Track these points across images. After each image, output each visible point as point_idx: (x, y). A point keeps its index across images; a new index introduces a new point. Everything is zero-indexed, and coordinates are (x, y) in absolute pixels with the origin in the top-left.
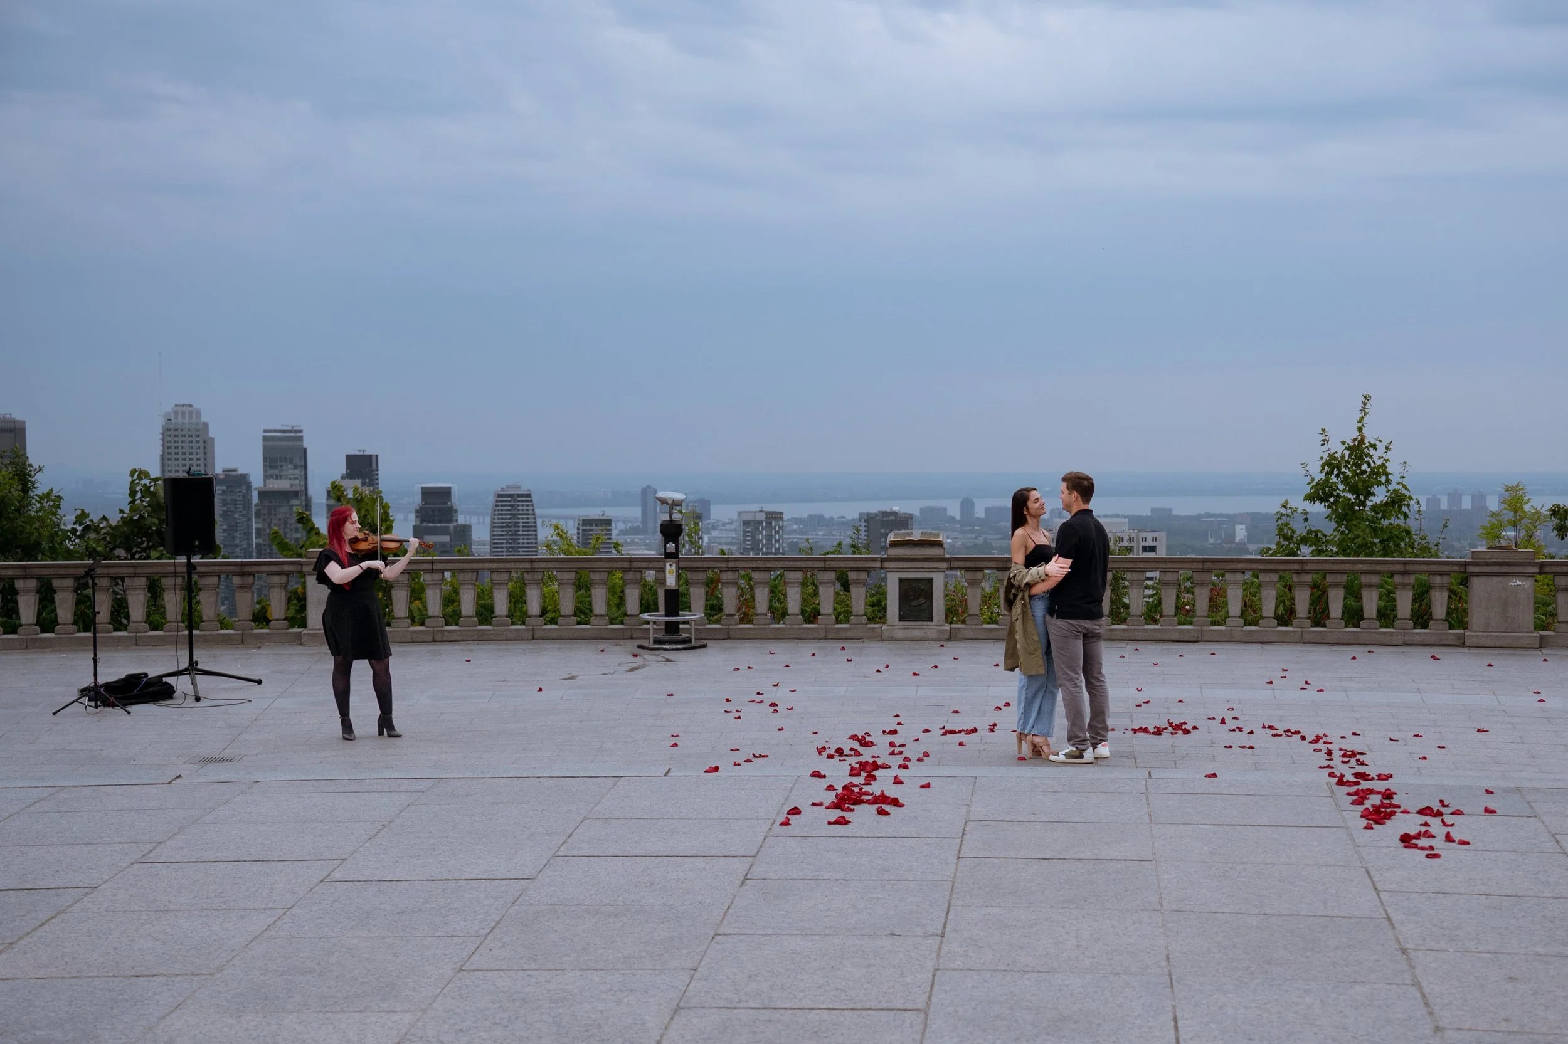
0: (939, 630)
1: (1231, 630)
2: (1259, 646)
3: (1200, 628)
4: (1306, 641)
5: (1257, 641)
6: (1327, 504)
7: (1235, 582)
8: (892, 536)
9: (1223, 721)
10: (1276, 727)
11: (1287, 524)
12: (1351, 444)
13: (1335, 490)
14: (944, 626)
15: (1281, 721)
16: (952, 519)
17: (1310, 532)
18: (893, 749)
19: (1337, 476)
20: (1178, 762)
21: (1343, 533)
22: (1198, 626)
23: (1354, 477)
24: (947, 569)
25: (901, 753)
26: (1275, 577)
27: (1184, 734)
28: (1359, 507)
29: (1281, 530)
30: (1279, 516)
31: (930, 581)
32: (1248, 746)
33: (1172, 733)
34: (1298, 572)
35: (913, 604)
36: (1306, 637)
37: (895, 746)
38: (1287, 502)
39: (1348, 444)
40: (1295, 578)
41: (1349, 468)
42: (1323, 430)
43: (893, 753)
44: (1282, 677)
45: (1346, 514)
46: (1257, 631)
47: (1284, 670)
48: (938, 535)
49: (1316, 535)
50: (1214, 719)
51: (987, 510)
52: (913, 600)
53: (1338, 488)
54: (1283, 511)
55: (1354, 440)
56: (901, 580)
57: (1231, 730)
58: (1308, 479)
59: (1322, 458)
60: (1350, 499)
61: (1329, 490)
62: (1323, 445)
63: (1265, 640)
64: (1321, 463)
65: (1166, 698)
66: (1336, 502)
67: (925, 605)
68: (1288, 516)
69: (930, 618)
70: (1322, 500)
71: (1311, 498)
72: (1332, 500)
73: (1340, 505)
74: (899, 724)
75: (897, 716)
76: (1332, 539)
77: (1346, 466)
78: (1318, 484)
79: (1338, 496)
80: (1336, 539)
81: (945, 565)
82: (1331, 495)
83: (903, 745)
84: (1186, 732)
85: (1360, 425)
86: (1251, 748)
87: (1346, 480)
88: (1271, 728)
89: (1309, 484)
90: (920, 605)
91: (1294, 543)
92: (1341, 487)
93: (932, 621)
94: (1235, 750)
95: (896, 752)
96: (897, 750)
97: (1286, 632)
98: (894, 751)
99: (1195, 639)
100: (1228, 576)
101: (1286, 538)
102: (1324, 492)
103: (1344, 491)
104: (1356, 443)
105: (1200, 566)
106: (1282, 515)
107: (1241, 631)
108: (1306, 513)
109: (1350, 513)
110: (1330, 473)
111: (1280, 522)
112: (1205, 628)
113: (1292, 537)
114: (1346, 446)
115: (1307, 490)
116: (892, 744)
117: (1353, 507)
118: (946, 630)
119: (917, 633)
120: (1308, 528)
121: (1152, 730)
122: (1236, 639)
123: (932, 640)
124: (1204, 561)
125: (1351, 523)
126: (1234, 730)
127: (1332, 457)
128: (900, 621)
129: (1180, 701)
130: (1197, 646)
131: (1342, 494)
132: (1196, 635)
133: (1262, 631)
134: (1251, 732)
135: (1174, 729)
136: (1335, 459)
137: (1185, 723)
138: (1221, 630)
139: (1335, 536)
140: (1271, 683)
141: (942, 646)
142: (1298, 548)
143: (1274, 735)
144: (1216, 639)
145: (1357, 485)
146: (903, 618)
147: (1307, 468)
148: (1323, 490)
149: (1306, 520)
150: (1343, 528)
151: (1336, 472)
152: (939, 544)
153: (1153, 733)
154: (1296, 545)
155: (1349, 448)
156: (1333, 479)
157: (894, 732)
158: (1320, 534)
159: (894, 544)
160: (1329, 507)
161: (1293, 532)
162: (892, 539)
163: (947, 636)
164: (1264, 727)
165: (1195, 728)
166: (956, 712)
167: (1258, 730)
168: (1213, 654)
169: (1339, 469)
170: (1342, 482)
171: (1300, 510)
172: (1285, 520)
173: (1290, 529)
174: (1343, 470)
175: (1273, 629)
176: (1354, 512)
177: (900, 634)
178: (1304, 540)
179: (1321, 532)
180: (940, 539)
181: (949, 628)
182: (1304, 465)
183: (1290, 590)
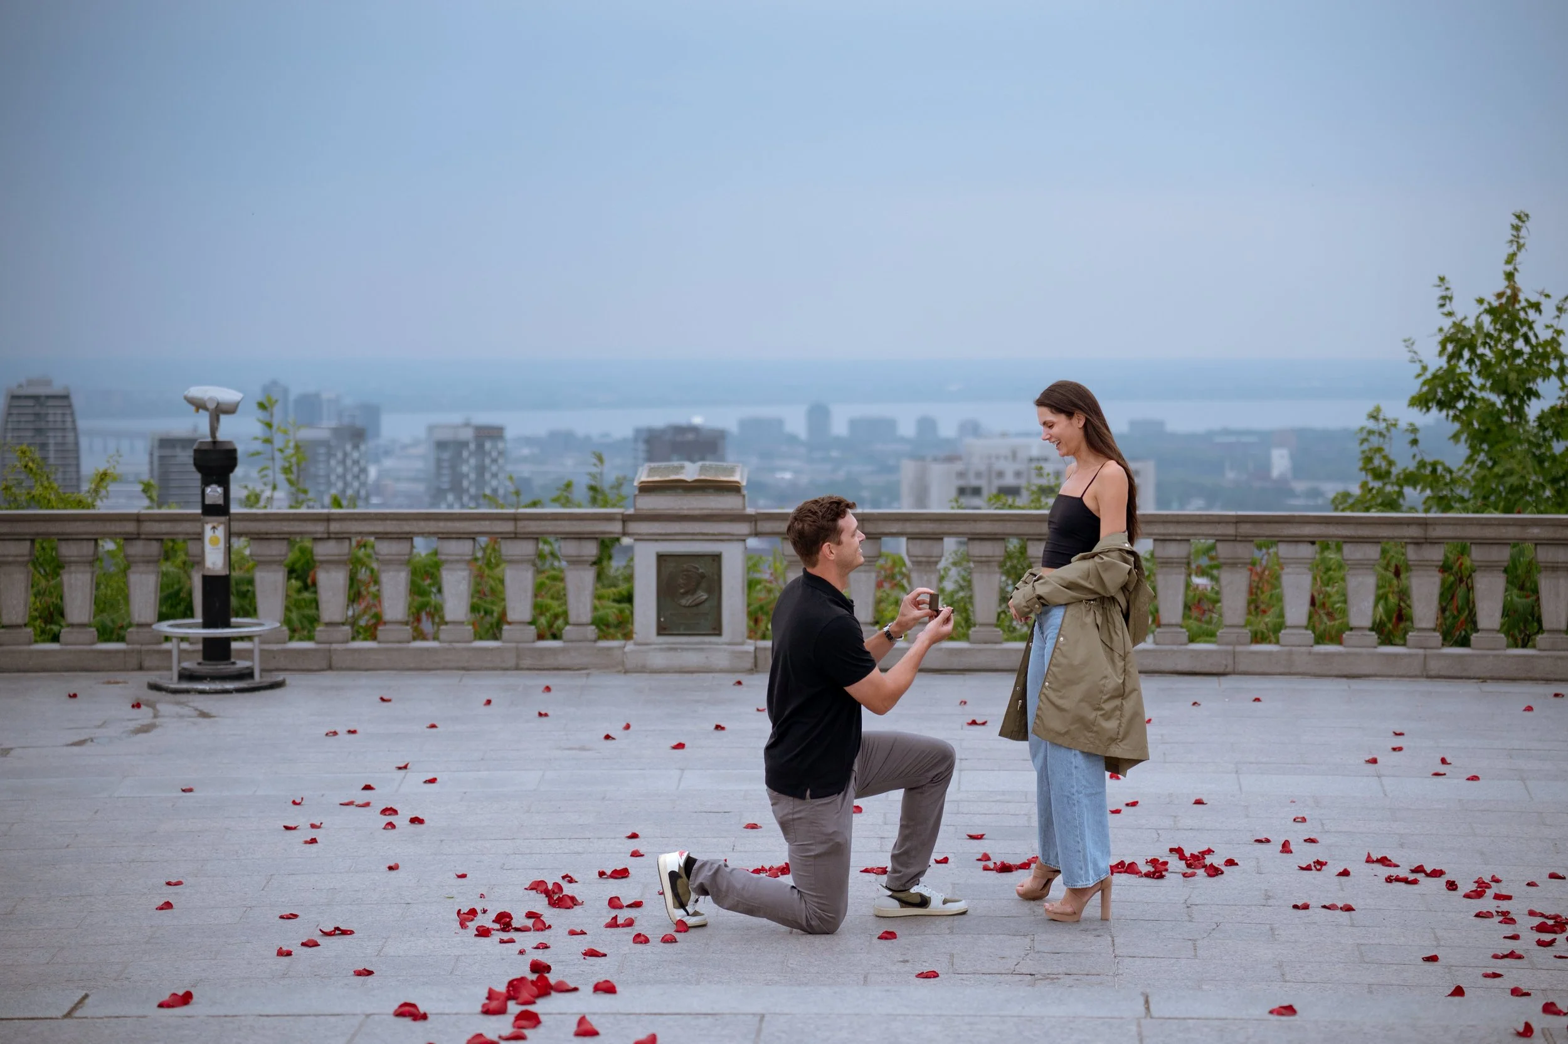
0: (733, 652)
1: (1290, 653)
2: (1344, 684)
3: (1230, 648)
4: (1432, 673)
5: (1340, 673)
6: (1451, 413)
7: (1298, 561)
8: (645, 472)
9: (1286, 848)
10: (1394, 861)
11: (1379, 450)
12: (1496, 304)
13: (1466, 388)
14: (742, 644)
15: (1402, 846)
16: (792, 439)
17: (1422, 464)
18: (614, 913)
19: (1471, 362)
20: (1199, 943)
21: (1482, 465)
22: (1227, 644)
23: (1499, 363)
24: (750, 535)
25: (630, 923)
26: (1372, 552)
27: (1210, 876)
28: (1512, 418)
29: (1369, 460)
30: (1364, 435)
31: (717, 558)
32: (1340, 905)
33: (1185, 875)
34: (1418, 543)
35: (684, 602)
36: (1434, 666)
37: (621, 907)
38: (1378, 410)
39: (1489, 303)
40: (1412, 553)
41: (1490, 347)
42: (1442, 279)
43: (613, 924)
44: (1394, 749)
45: (1488, 431)
46: (1340, 654)
47: (1396, 734)
48: (732, 471)
49: (1434, 470)
50: (1268, 841)
51: (854, 424)
52: (686, 593)
53: (1471, 384)
54: (1371, 424)
55: (1500, 296)
56: (661, 558)
57: (1302, 868)
58: (1417, 368)
59: (1441, 330)
60: (1493, 405)
61: (1455, 388)
62: (1442, 306)
63: (1355, 671)
64: (1440, 337)
65: (1170, 795)
66: (1468, 409)
67: (707, 605)
68: (1381, 434)
69: (717, 630)
70: (1441, 405)
71: (1422, 401)
72: (1461, 405)
73: (1475, 414)
74: (636, 854)
75: (634, 836)
76: (1462, 477)
77: (1484, 344)
78: (1435, 377)
79: (1472, 398)
80: (1468, 477)
81: (743, 528)
82: (1460, 396)
83: (637, 905)
84: (1214, 871)
85: (1509, 268)
86: (1348, 909)
87: (1486, 369)
88: (1384, 861)
89: (1419, 376)
90: (697, 605)
91: (1393, 484)
92: (1477, 381)
93: (720, 634)
94: (1316, 913)
95: (620, 921)
96: (623, 915)
97: (1396, 655)
98: (615, 918)
99: (1221, 670)
100: (1284, 550)
101: (1379, 475)
102: (1446, 392)
103: (1482, 388)
104: (1504, 300)
105: (1230, 530)
106: (1371, 432)
107: (1310, 653)
108: (1414, 430)
109: (1494, 428)
110: (1457, 355)
111: (1365, 446)
112: (1239, 648)
113: (1388, 473)
114: (1486, 306)
115: (1415, 387)
116: (614, 903)
117: (1499, 419)
118: (747, 652)
119: (692, 659)
120: (1418, 458)
121: (1145, 869)
122: (1300, 670)
123: (721, 671)
124: (1239, 521)
125: (1497, 447)
126: (1308, 868)
127: (1459, 327)
128: (659, 634)
129: (1199, 802)
130: (1227, 683)
131: (1479, 395)
132: (1224, 662)
133: (1349, 654)
134: (1345, 873)
135: (1189, 866)
136: (1465, 330)
137: (1209, 851)
138: (1270, 653)
139: (1467, 471)
140: (1374, 761)
141: (739, 683)
142: (1400, 494)
143: (1389, 880)
144: (1260, 670)
145: (1507, 378)
146: (665, 629)
147: (1415, 348)
148: (1445, 386)
149: (1415, 442)
150: (1482, 457)
151: (1466, 354)
152: (733, 488)
153: (1148, 875)
154: (1396, 488)
155: (1491, 311)
156: (1463, 367)
157: (622, 874)
158: (1440, 469)
159: (647, 489)
160: (1456, 418)
161: (1391, 463)
162: (644, 479)
163: (749, 663)
164: (1369, 860)
165: (1231, 863)
166: (754, 826)
167: (1359, 869)
168: (1257, 700)
169: (1473, 348)
170: (1479, 373)
171: (1403, 424)
172: (1375, 441)
173: (1385, 457)
174: (1480, 350)
175: (1372, 650)
176: (1502, 426)
177: (658, 659)
178: (1411, 479)
179: (1442, 464)
180: (736, 478)
181: (751, 648)
182: (1409, 343)
183: (1397, 574)
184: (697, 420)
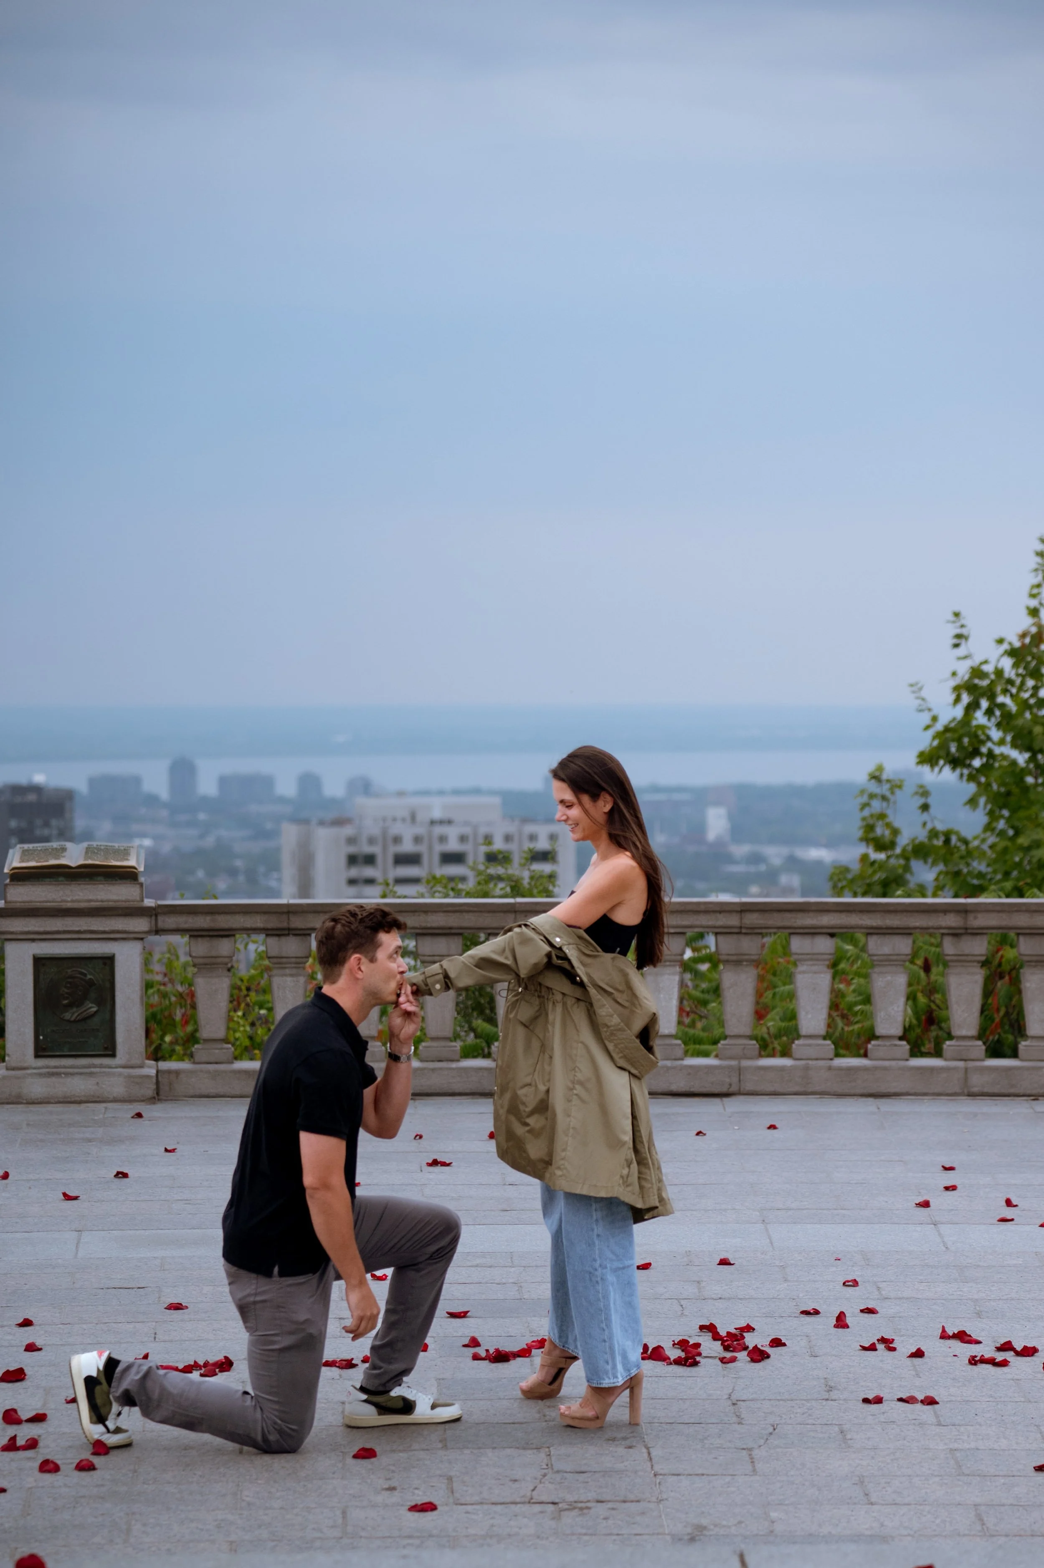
0: (130, 1077)
1: (807, 1068)
2: (871, 1105)
3: (734, 1063)
4: (975, 1090)
5: (865, 1091)
6: (966, 772)
7: (814, 957)
8: (17, 856)
9: (841, 1322)
10: (975, 1336)
11: (882, 816)
12: (1017, 644)
13: (983, 742)
14: (141, 1066)
15: (979, 1315)
16: (152, 800)
17: (934, 834)
18: (11, 1430)
19: (989, 712)
20: (756, 1453)
21: (1002, 834)
22: (731, 1058)
23: (1020, 713)
24: (149, 932)
25: (33, 1444)
27: (754, 1360)
28: (1036, 778)
29: (870, 828)
30: (865, 799)
31: (109, 961)
32: (920, 1397)
33: (723, 1360)
35: (67, 1016)
36: (977, 1082)
37: (18, 1422)
38: (880, 768)
39: (1010, 644)
41: (1012, 696)
42: (957, 615)
43: (11, 1446)
44: (947, 1188)
45: (1008, 794)
46: (865, 1069)
47: (946, 1169)
48: (125, 853)
49: (947, 841)
50: (817, 1312)
52: (70, 1006)
53: (989, 738)
54: (874, 788)
55: (1023, 636)
56: (38, 961)
57: (864, 1348)
58: (926, 718)
59: (954, 674)
60: (1014, 763)
61: (970, 743)
62: (956, 646)
63: (883, 1089)
64: (953, 683)
65: (688, 1253)
66: (986, 768)
67: (96, 1020)
68: (884, 798)
69: (110, 1050)
70: (955, 763)
71: (929, 758)
72: (977, 763)
73: (995, 775)
74: (31, 1348)
75: (27, 1323)
76: (978, 848)
77: (1005, 691)
78: (947, 729)
79: (991, 755)
80: (985, 847)
81: (141, 924)
82: (976, 753)
83: (39, 1418)
84: (758, 1355)
85: (1033, 603)
86: (930, 1401)
87: (1006, 721)
88: (962, 1337)
89: (927, 728)
90: (85, 1019)
91: (897, 857)
92: (996, 734)
93: (113, 1055)
94: (892, 1409)
95: (20, 1442)
96: (24, 1433)
97: (932, 1070)
98: (13, 1439)
99: (724, 1089)
100: (798, 944)
101: (880, 846)
102: (960, 747)
103: (1002, 742)
104: (1027, 640)
105: (733, 921)
106: (872, 796)
107: (830, 1068)
108: (924, 792)
109: (1015, 790)
110: (973, 706)
111: (866, 812)
112: (745, 1063)
113: (892, 845)
114: (1005, 646)
115: (926, 741)
116: (11, 1417)
117: (1022, 780)
118: (148, 1077)
119: (78, 1085)
120: (929, 826)
121: (675, 1354)
122: (818, 1088)
123: (115, 1100)
124: (744, 909)
125: (1022, 814)
126: (872, 1348)
127: (977, 672)
128: (37, 1056)
129: (724, 1262)
130: (733, 1105)
131: (997, 750)
132: (727, 1080)
133: (876, 1068)
134: (918, 1354)
135: (726, 1348)
136: (982, 675)
137: (749, 1328)
138: (782, 1069)
139: (984, 840)
140: (926, 1204)
141: (139, 1115)
142: (907, 868)
143: (973, 1361)
144: (770, 1088)
145: (1030, 732)
146: (44, 1050)
147: (924, 694)
148: (959, 740)
149: (925, 807)
150: (1001, 824)
151: (984, 704)
152: (129, 875)
153: (678, 1362)
154: (902, 862)
155: (1012, 653)
156: (980, 718)
157: (16, 1376)
158: (954, 839)
159: (21, 876)
160: (971, 778)
161: (896, 832)
162: (16, 864)
163: (149, 1090)
164: (944, 1336)
165: (777, 1343)
166: (177, 1307)
167: (933, 1347)
168: (772, 1127)
169: (992, 697)
170: (999, 725)
171: (910, 787)
172: (877, 806)
173: (888, 825)
174: (1001, 699)
175: (902, 1063)
176: (1026, 789)
177: (37, 1087)
178: (920, 851)
179: (957, 833)
180: (132, 862)
181: (153, 1072)
182: (916, 688)
183: (927, 968)
184: (39, 778)
